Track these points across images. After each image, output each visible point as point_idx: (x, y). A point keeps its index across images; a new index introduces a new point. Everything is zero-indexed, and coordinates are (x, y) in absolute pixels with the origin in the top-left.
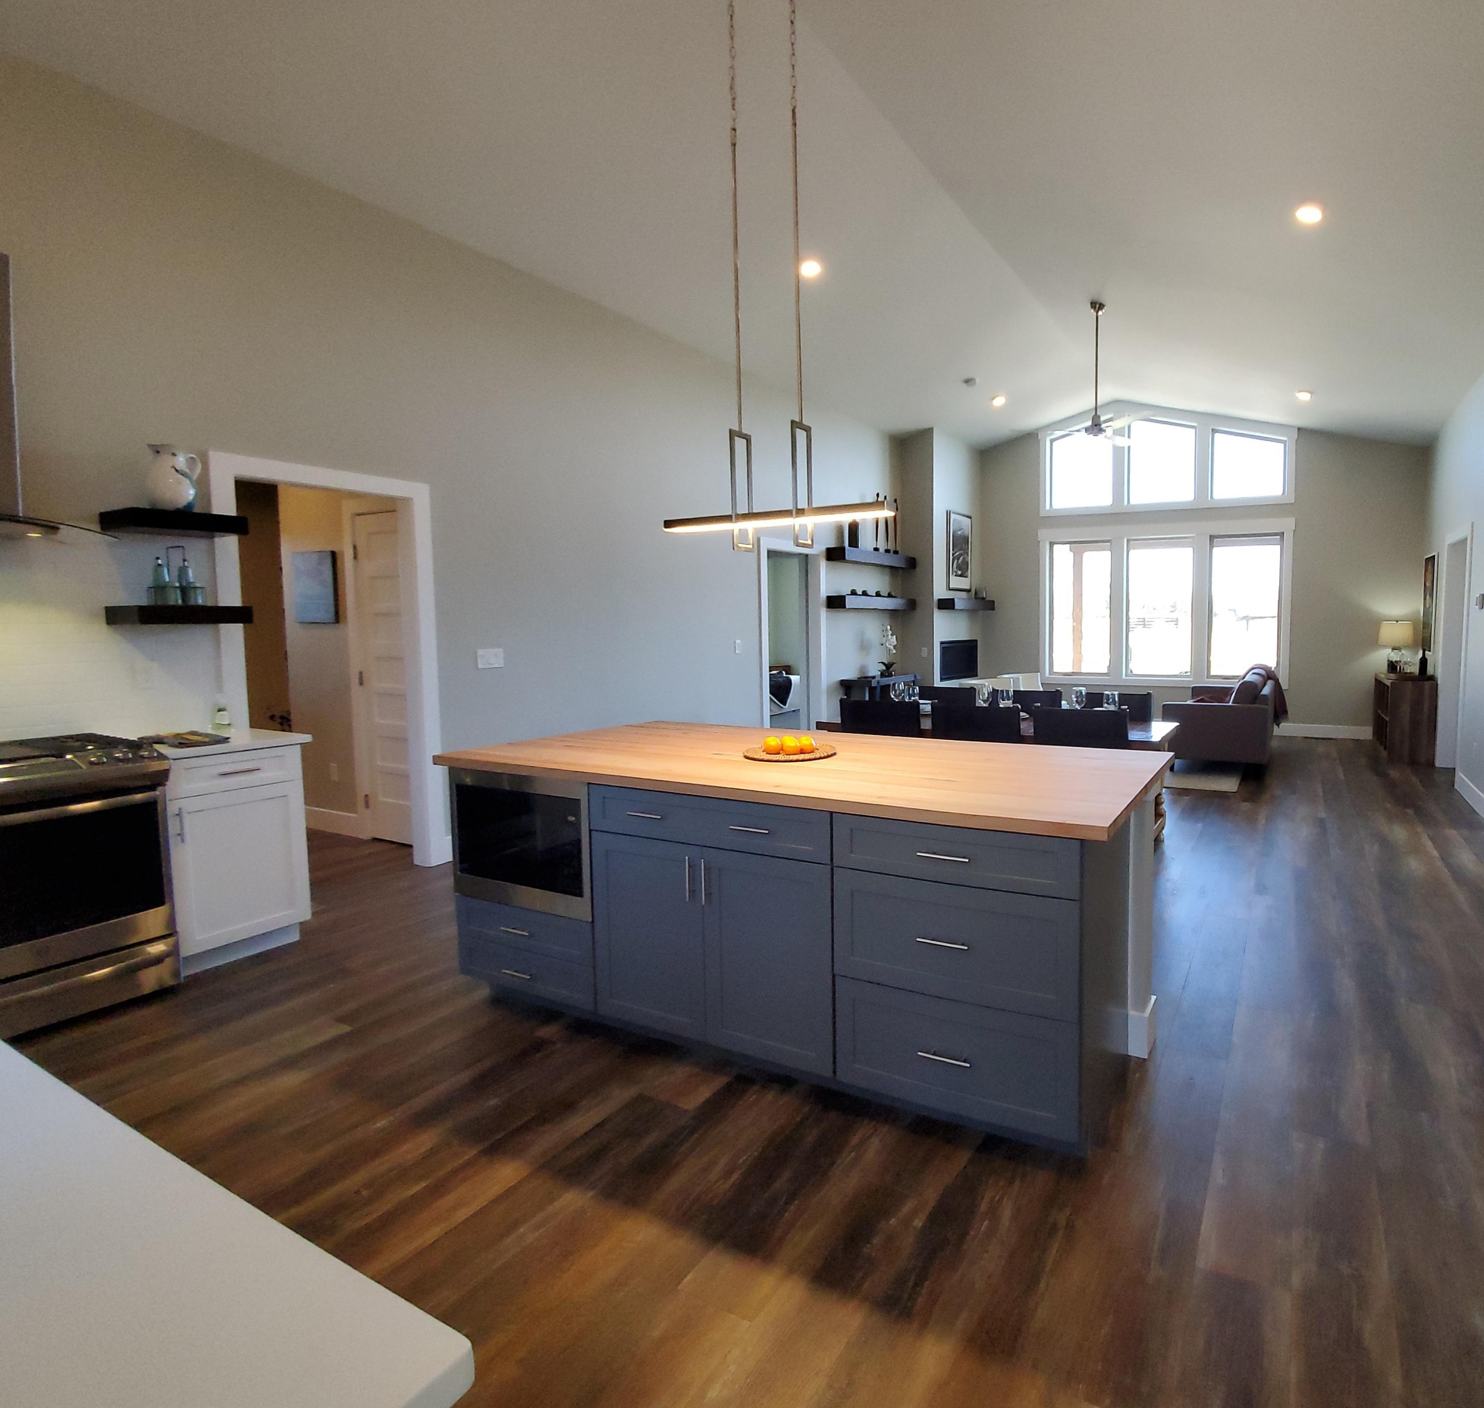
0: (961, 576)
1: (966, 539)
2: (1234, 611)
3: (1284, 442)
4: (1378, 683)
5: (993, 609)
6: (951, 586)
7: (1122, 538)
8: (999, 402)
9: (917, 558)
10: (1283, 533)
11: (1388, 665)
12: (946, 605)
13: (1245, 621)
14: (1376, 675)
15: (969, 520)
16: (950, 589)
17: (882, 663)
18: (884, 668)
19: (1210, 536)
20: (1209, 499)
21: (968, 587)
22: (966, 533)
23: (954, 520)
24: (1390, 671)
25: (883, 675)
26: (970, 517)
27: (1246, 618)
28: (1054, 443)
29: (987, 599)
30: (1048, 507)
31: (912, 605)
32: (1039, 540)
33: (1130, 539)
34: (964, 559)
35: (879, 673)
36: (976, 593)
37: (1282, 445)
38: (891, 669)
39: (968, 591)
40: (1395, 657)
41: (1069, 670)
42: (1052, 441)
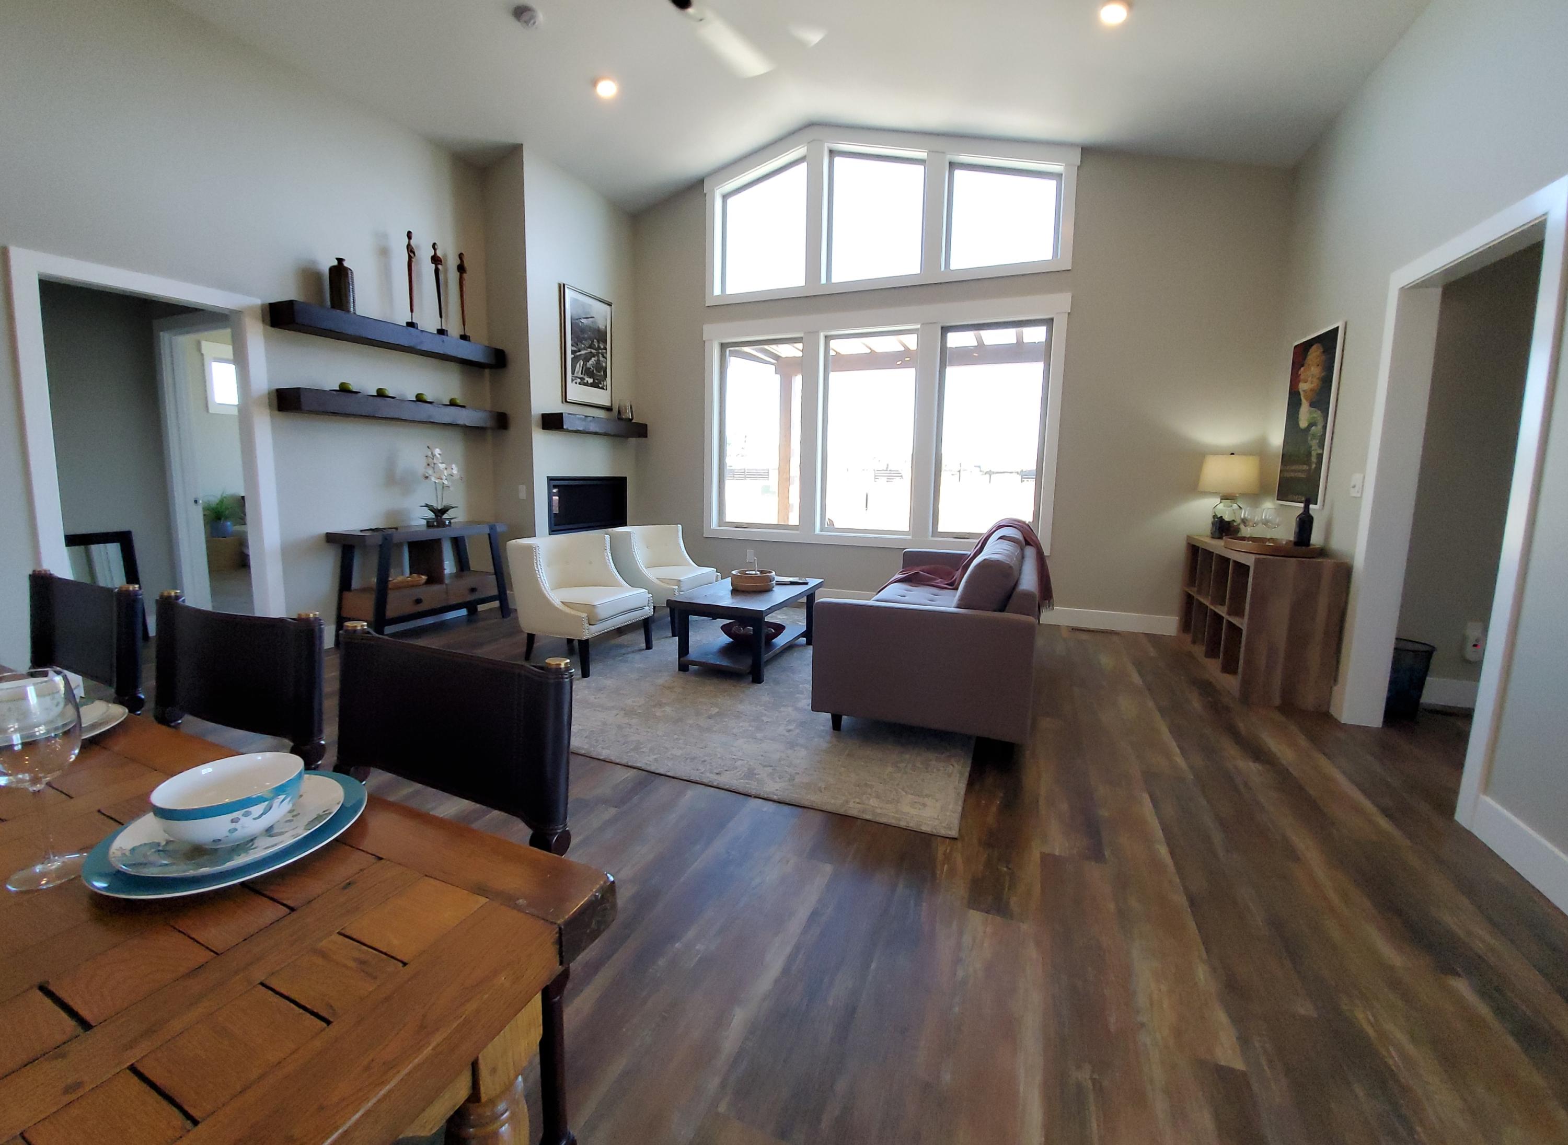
0: (592, 385)
1: (601, 336)
2: (979, 467)
3: (1057, 176)
4: (1195, 551)
5: (646, 437)
6: (569, 398)
7: (817, 333)
8: (607, 89)
9: (507, 351)
10: (1052, 319)
11: (1213, 524)
12: (552, 422)
13: (988, 476)
14: (1189, 537)
15: (608, 307)
16: (566, 401)
17: (427, 506)
18: (431, 515)
19: (942, 328)
20: (943, 269)
21: (608, 404)
22: (602, 327)
23: (574, 301)
24: (1217, 535)
25: (429, 525)
26: (610, 305)
27: (990, 473)
28: (730, 201)
29: (634, 421)
30: (717, 291)
31: (502, 421)
32: (704, 339)
33: (831, 336)
34: (598, 361)
35: (424, 522)
36: (619, 412)
37: (1052, 184)
38: (445, 516)
39: (609, 409)
40: (1227, 512)
41: (774, 521)
42: (725, 197)
